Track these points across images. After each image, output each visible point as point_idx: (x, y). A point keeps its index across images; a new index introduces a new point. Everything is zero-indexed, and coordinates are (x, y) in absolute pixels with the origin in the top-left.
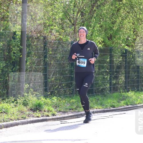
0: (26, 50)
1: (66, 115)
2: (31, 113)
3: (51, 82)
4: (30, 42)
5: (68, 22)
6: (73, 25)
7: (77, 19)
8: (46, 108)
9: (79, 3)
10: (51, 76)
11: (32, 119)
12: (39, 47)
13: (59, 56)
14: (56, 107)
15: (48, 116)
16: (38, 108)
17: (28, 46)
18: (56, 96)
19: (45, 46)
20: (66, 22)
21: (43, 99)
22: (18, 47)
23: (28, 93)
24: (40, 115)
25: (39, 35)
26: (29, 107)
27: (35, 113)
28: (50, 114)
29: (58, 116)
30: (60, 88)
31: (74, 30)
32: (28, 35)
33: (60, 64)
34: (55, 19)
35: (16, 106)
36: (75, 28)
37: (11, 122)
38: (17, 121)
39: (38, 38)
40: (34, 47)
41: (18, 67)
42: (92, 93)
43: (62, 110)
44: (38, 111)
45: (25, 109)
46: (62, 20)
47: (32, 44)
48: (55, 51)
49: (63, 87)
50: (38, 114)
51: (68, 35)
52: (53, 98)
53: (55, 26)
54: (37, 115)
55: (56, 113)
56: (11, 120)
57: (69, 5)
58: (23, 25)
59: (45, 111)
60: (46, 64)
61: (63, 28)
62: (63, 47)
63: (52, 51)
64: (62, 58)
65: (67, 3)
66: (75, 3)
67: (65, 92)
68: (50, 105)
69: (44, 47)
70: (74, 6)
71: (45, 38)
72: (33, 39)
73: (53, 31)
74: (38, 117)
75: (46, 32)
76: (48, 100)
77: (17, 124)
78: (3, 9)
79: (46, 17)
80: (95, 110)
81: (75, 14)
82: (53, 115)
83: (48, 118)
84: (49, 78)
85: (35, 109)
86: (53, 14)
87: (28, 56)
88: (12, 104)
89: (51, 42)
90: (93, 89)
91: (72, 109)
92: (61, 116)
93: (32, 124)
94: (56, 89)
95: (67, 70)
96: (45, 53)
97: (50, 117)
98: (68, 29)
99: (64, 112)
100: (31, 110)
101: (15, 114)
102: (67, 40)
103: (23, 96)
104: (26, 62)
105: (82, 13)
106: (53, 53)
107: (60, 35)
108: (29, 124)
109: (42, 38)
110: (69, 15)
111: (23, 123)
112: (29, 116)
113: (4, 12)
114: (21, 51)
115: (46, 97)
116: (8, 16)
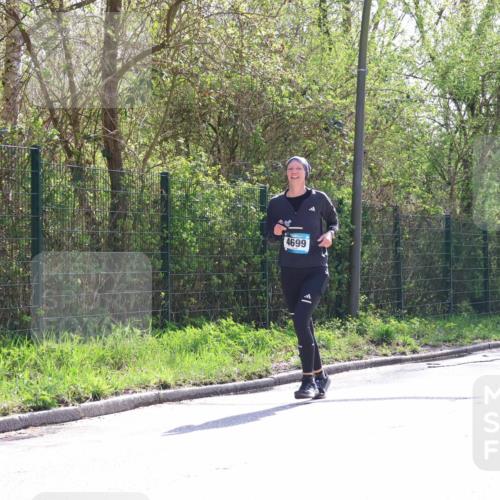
0: (361, 232)
1: (438, 352)
2: (372, 347)
3: (408, 291)
4: (368, 217)
5: (440, 178)
6: (449, 184)
7: (455, 174)
8: (400, 339)
9: (459, 145)
10: (409, 279)
11: (375, 359)
12: (385, 226)
13: (422, 242)
14: (418, 336)
15: (404, 353)
16: (384, 339)
17: (366, 224)
18: (418, 316)
19: (396, 224)
20: (435, 179)
21: (393, 322)
22: (347, 226)
23: (366, 311)
24: (388, 352)
25: (385, 205)
26: (367, 337)
27: (380, 347)
28: (407, 350)
29: (423, 354)
30: (426, 302)
31: (451, 194)
32: (364, 204)
33: (424, 258)
34: (415, 174)
35: (344, 335)
36: (452, 190)
37: (336, 364)
38: (347, 363)
39: (383, 210)
40: (376, 226)
41: (347, 264)
42: (487, 311)
43: (431, 343)
44: (384, 344)
45: (360, 340)
46: (427, 175)
47: (373, 221)
48: (415, 233)
49: (431, 300)
50: (385, 349)
51: (440, 204)
52: (412, 320)
53: (414, 187)
54: (384, 352)
55: (419, 349)
56: (336, 360)
57: (440, 148)
58: (355, 186)
59: (398, 345)
60: (398, 257)
61: (429, 191)
62: (429, 225)
63: (409, 233)
64: (429, 245)
65: (437, 145)
66: (451, 145)
67: (435, 310)
68: (408, 334)
69: (395, 226)
70: (451, 150)
71: (396, 209)
72: (374, 211)
73: (412, 197)
74: (385, 355)
75: (398, 199)
76: (404, 325)
77: (347, 369)
78: (320, 158)
79: (397, 170)
80: (493, 342)
81: (453, 165)
82: (414, 351)
83: (403, 357)
84: (405, 284)
85: (378, 340)
86: (411, 166)
87: (365, 243)
88: (337, 332)
89: (407, 217)
90: (487, 303)
91: (450, 341)
92: (429, 354)
93: (374, 369)
94: (418, 304)
95: (437, 269)
96: (396, 237)
97: (408, 356)
98: (440, 192)
99: (434, 347)
100: (372, 342)
101: (344, 349)
102: (437, 213)
103: (358, 317)
104: (362, 254)
105: (465, 161)
106: (411, 236)
107: (424, 202)
108: (369, 369)
109: (391, 209)
110: (440, 165)
111: (358, 367)
112: (368, 354)
113: (321, 164)
114: (352, 233)
115: (399, 318)
116: (328, 170)
